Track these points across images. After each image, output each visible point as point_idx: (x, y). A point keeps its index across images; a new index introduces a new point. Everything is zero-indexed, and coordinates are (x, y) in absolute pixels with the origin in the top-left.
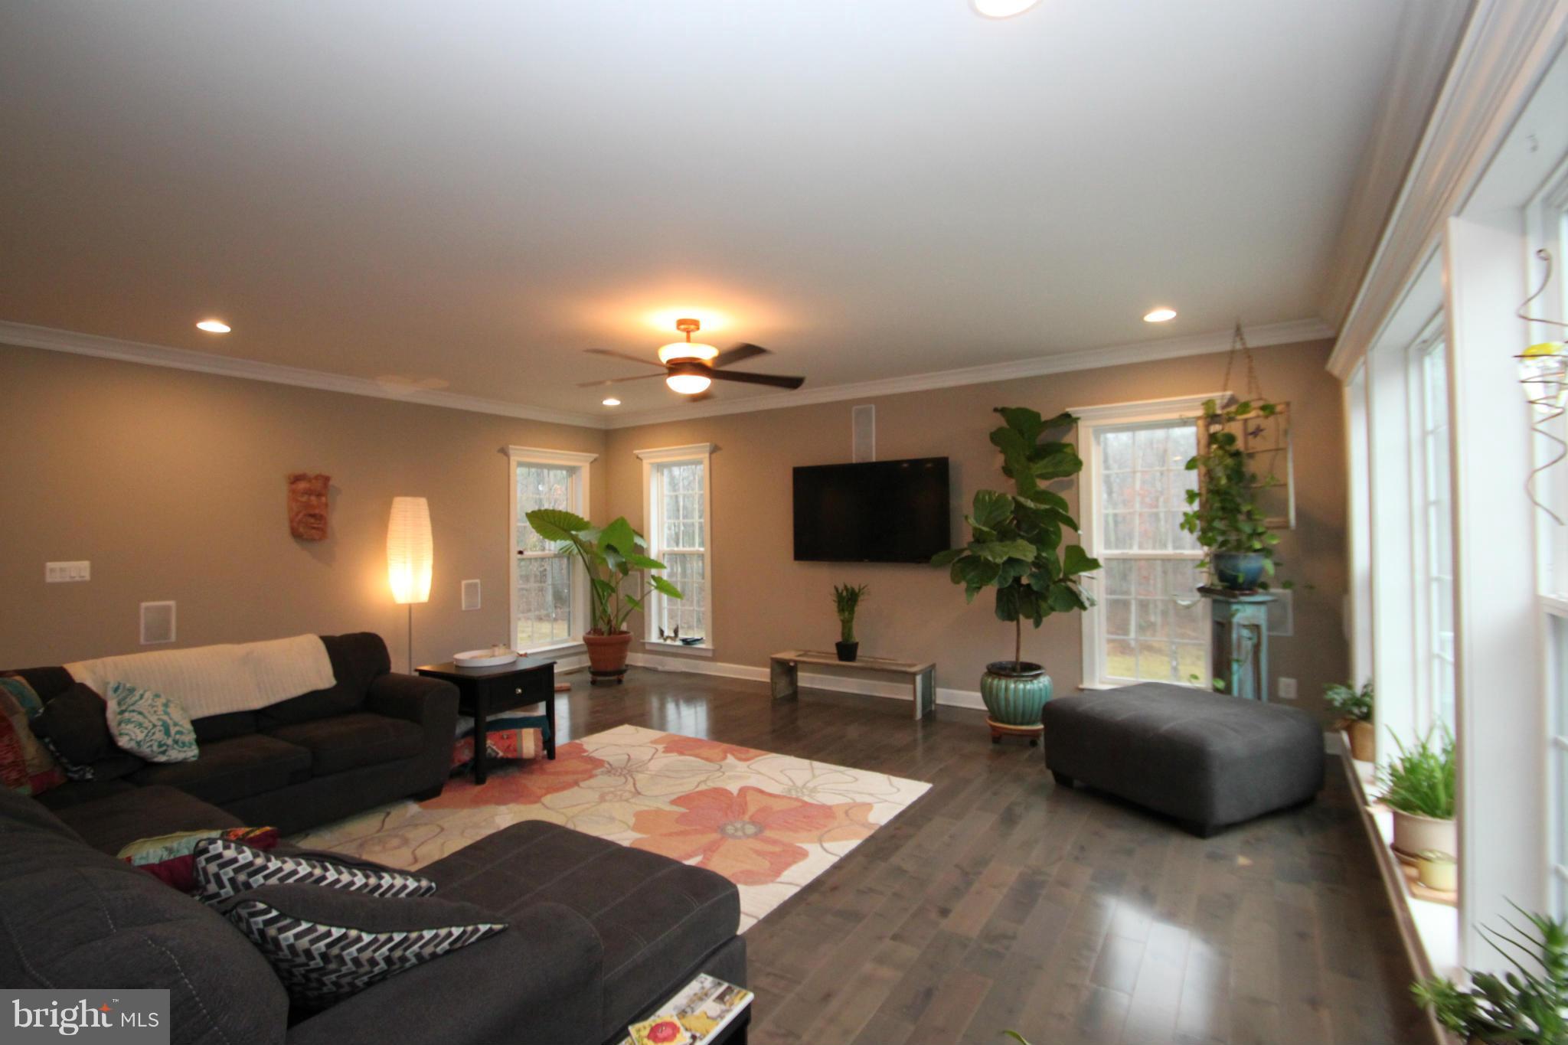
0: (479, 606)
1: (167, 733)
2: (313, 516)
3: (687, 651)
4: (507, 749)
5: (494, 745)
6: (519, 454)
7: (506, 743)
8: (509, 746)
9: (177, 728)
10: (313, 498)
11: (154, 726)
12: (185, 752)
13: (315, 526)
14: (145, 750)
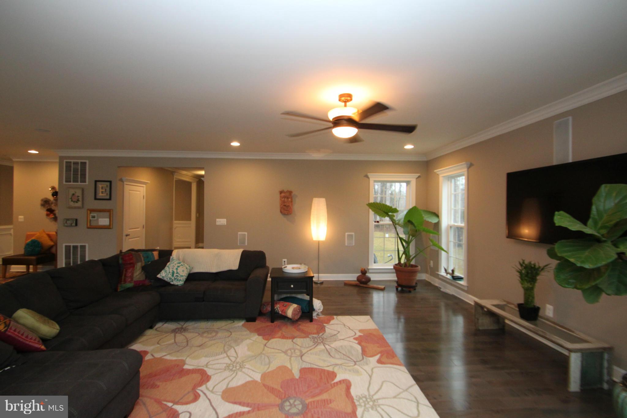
0: (354, 245)
1: (173, 275)
2: (285, 206)
3: (453, 282)
4: (282, 311)
5: (279, 308)
6: (373, 177)
7: (283, 308)
8: (283, 310)
9: (177, 274)
10: (286, 199)
11: (170, 272)
12: (178, 282)
13: (286, 209)
14: (165, 279)
